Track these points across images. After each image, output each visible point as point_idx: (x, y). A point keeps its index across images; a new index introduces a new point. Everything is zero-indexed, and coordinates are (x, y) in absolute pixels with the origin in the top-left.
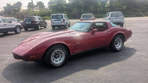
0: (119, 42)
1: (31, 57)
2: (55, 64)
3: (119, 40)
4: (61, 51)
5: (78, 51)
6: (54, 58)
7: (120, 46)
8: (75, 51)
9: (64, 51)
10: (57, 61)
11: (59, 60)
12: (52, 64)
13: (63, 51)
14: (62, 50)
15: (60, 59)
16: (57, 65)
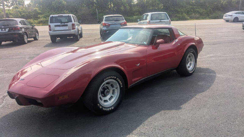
0: (190, 60)
2: (105, 108)
3: (190, 57)
4: (114, 81)
5: (137, 80)
6: (101, 96)
7: (192, 65)
8: (133, 80)
9: (119, 80)
11: (110, 99)
12: (101, 107)
13: (117, 81)
15: (111, 97)
16: (108, 109)
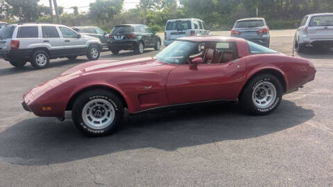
1: (44, 109)
2: (91, 129)
3: (266, 87)
6: (90, 115)
7: (269, 101)
8: (142, 106)
9: (112, 102)
10: (98, 123)
11: (103, 122)
12: (85, 127)
13: (110, 102)
14: (107, 100)
15: (105, 120)
16: (96, 132)
